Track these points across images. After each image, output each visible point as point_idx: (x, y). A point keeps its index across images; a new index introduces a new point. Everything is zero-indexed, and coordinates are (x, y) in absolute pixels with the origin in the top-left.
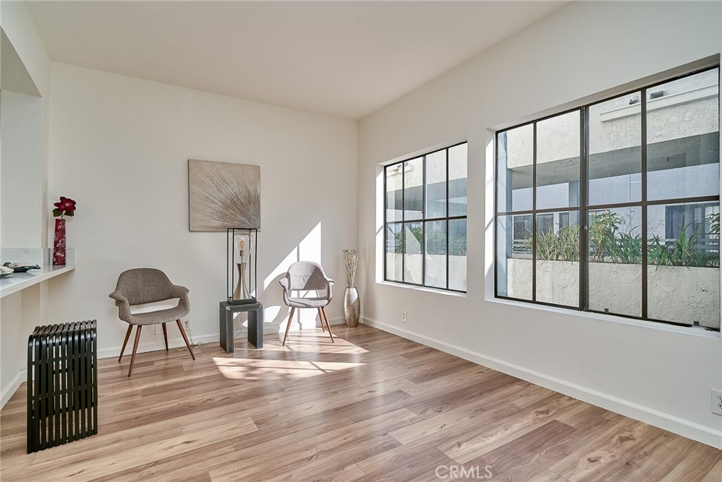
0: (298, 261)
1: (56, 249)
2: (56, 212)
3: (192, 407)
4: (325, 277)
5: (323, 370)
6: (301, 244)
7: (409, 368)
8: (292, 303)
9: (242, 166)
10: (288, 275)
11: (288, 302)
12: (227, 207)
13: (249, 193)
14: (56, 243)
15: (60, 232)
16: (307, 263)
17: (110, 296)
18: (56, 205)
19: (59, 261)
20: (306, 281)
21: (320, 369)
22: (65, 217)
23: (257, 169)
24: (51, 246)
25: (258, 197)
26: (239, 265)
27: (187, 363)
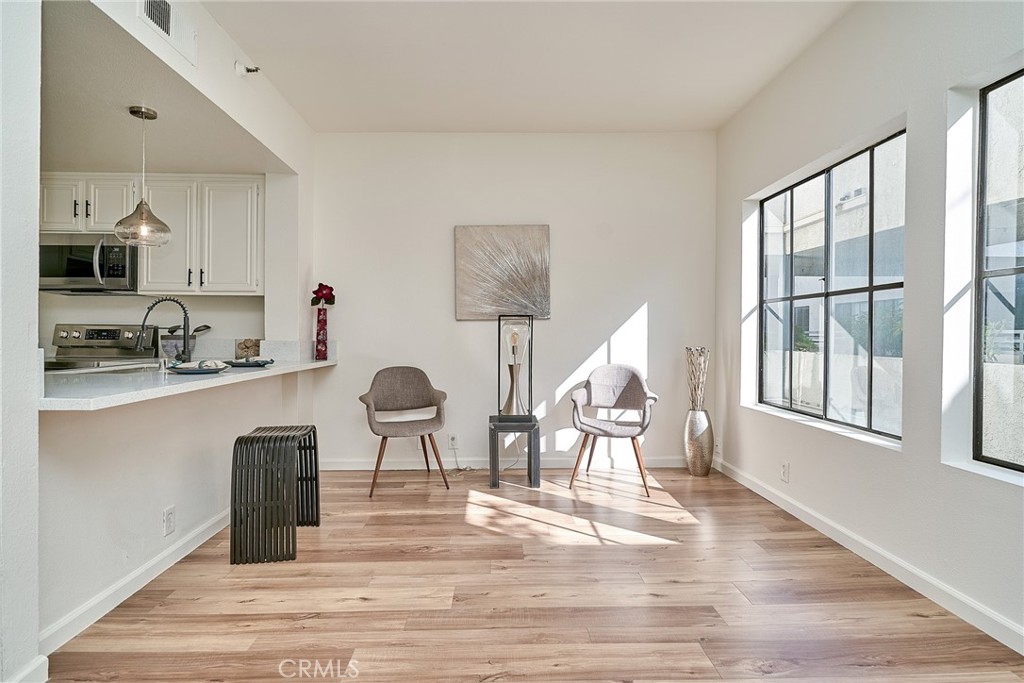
0: (609, 362)
1: (319, 342)
2: (315, 302)
3: (402, 552)
4: (646, 389)
5: (601, 539)
6: (612, 338)
7: (754, 569)
8: (585, 427)
9: (523, 227)
10: (587, 385)
11: (578, 424)
12: (503, 285)
13: (534, 264)
14: (318, 334)
15: (322, 324)
16: (620, 368)
17: (361, 399)
18: (314, 292)
19: (321, 355)
20: (618, 394)
21: (598, 536)
22: (326, 306)
23: (545, 229)
24: (315, 339)
25: (547, 269)
26: (511, 367)
27: (437, 491)
